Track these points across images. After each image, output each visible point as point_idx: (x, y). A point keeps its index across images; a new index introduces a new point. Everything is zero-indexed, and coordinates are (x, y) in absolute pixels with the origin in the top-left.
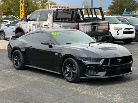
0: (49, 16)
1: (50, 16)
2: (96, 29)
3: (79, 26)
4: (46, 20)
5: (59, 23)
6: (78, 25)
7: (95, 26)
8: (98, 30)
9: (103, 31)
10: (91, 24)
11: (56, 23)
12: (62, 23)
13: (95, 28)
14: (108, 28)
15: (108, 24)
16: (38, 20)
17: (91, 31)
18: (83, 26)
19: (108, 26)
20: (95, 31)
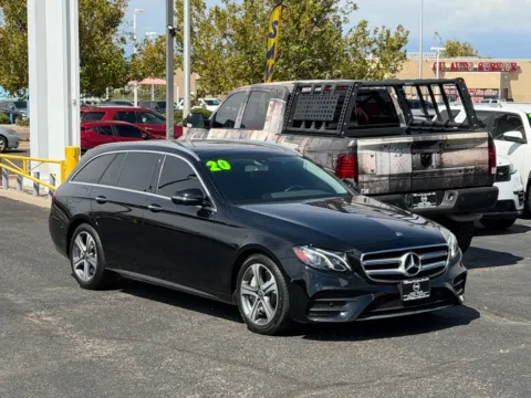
0: (269, 108)
1: (272, 110)
2: (434, 164)
3: (359, 152)
4: (260, 127)
5: (296, 137)
6: (355, 147)
7: (426, 151)
8: (441, 165)
9: (466, 170)
10: (409, 143)
11: (289, 136)
12: (306, 140)
13: (430, 158)
14: (487, 158)
15: (486, 144)
16: (237, 125)
17: (410, 170)
18: (373, 152)
19: (486, 152)
20: (430, 169)
